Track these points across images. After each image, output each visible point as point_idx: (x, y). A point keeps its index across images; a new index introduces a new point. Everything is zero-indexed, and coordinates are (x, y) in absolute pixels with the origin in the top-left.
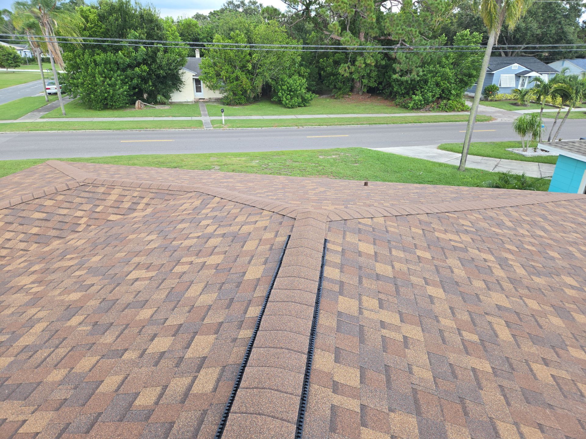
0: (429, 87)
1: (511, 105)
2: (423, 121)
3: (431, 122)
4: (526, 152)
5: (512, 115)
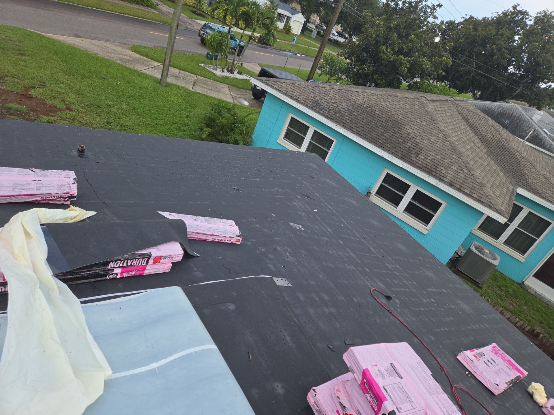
1: (191, 13)
2: (106, 9)
3: (116, 12)
4: (216, 71)
5: (194, 24)
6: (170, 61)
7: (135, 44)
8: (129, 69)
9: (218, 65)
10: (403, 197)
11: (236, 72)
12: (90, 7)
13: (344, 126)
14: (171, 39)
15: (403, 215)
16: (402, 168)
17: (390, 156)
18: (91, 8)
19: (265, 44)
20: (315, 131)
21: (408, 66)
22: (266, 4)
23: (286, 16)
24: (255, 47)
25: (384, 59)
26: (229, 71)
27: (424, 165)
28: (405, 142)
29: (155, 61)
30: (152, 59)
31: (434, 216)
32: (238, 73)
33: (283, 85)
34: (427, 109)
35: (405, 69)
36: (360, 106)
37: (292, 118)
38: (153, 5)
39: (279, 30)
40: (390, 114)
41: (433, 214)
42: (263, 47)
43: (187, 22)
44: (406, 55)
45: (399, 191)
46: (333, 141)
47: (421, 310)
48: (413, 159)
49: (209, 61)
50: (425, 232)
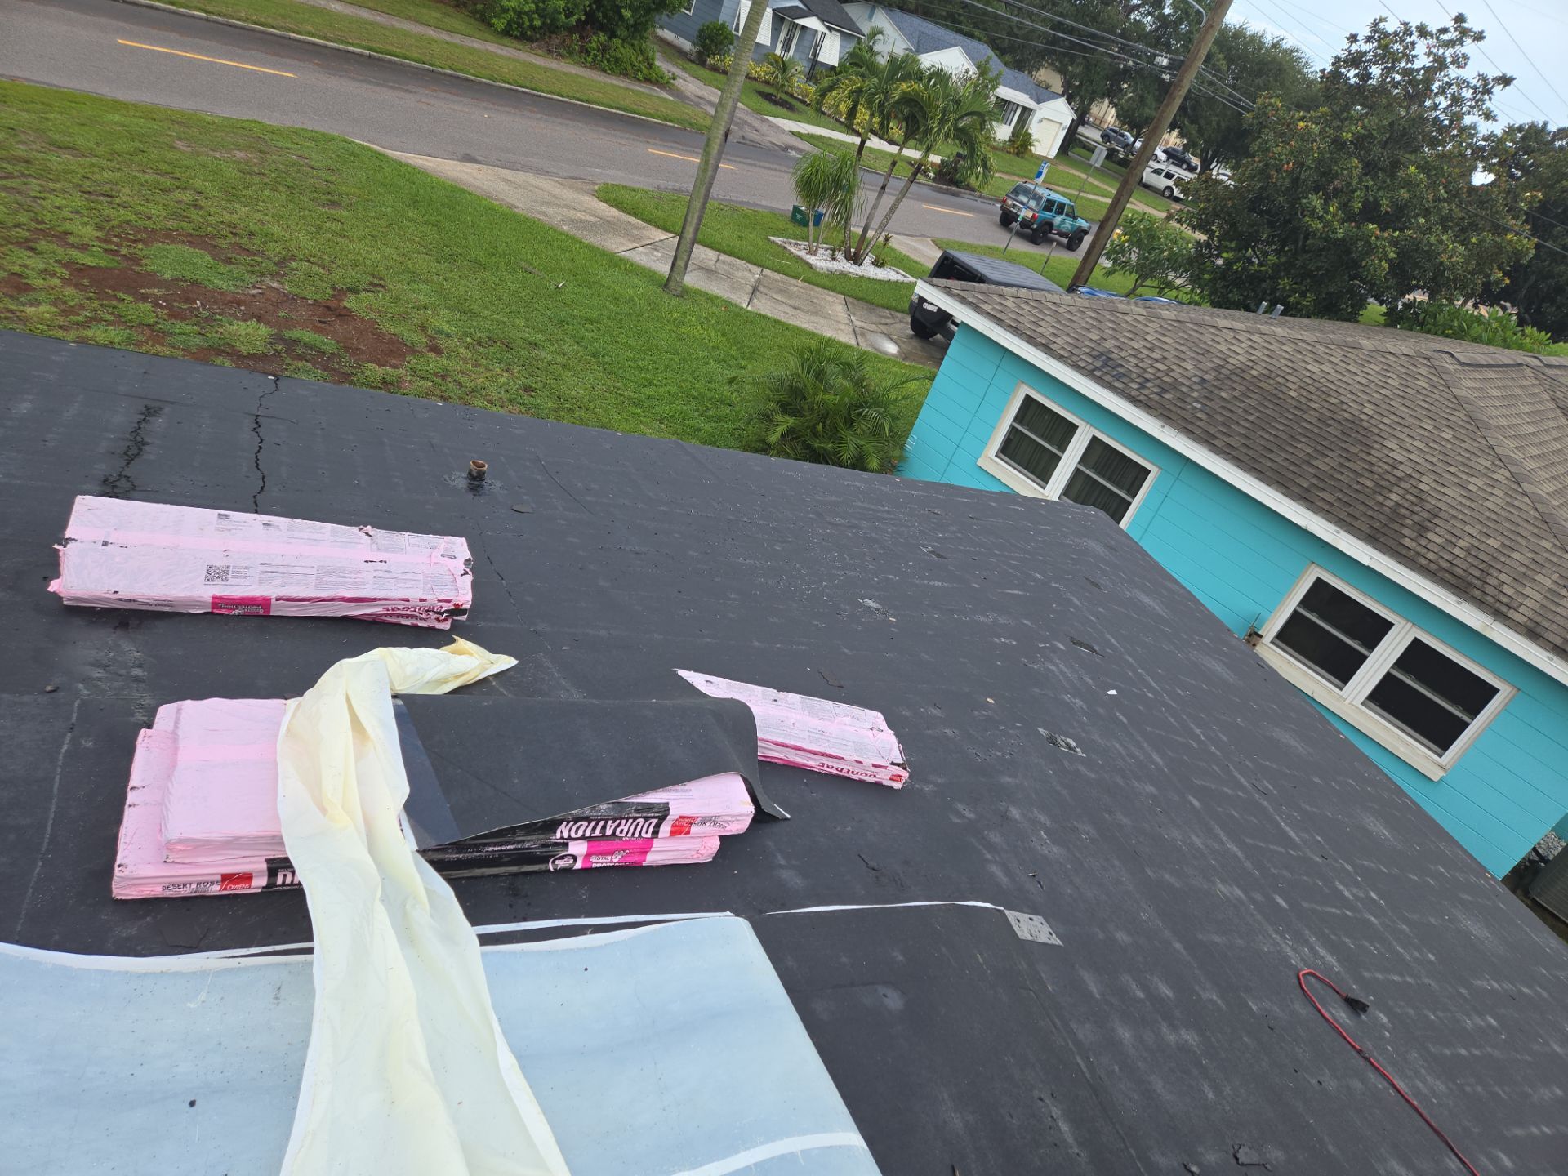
1: (760, 98)
2: (544, 87)
3: (568, 97)
4: (813, 257)
5: (764, 128)
6: (697, 230)
7: (610, 182)
8: (589, 247)
9: (820, 240)
10: (1365, 658)
11: (868, 261)
12: (505, 82)
13: (1188, 431)
14: (705, 170)
15: (1363, 712)
16: (1368, 568)
17: (1332, 528)
18: (507, 85)
19: (957, 184)
20: (1094, 438)
21: (1392, 255)
22: (967, 72)
23: (1018, 105)
24: (925, 191)
25: (1315, 235)
26: (849, 257)
27: (1445, 565)
28: (1381, 489)
29: (657, 227)
30: (650, 222)
31: (1467, 725)
32: (875, 263)
33: (1009, 303)
34: (1456, 391)
35: (1380, 266)
36: (1240, 372)
37: (1028, 398)
38: (662, 78)
39: (995, 144)
40: (1333, 401)
41: (1465, 718)
42: (947, 192)
43: (746, 123)
44: (1384, 222)
45: (1353, 638)
46: (1149, 472)
47: (1459, 1055)
48: (1407, 542)
49: (799, 230)
50: (1436, 774)
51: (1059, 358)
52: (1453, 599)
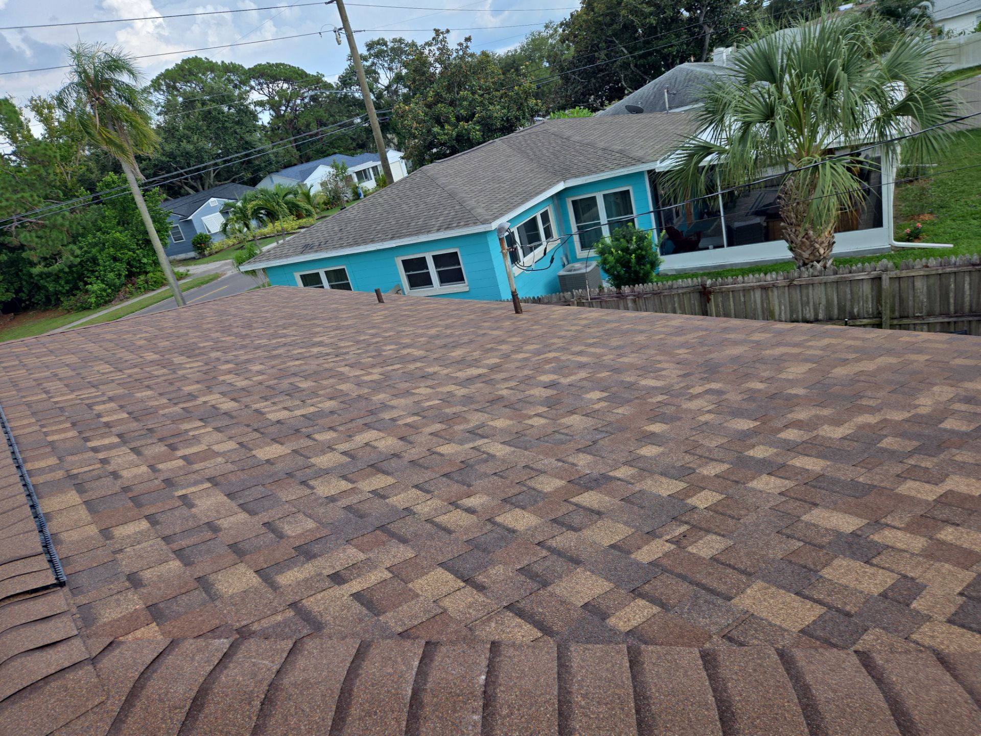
0: (104, 266)
1: (237, 251)
10: (428, 273)
13: (334, 248)
15: (443, 288)
16: (400, 246)
17: (381, 243)
20: (325, 271)
23: (368, 168)
27: (415, 230)
37: (301, 276)
41: (459, 267)
45: (423, 269)
46: (344, 269)
48: (403, 231)
50: (467, 289)
51: (290, 256)
52: (416, 237)
